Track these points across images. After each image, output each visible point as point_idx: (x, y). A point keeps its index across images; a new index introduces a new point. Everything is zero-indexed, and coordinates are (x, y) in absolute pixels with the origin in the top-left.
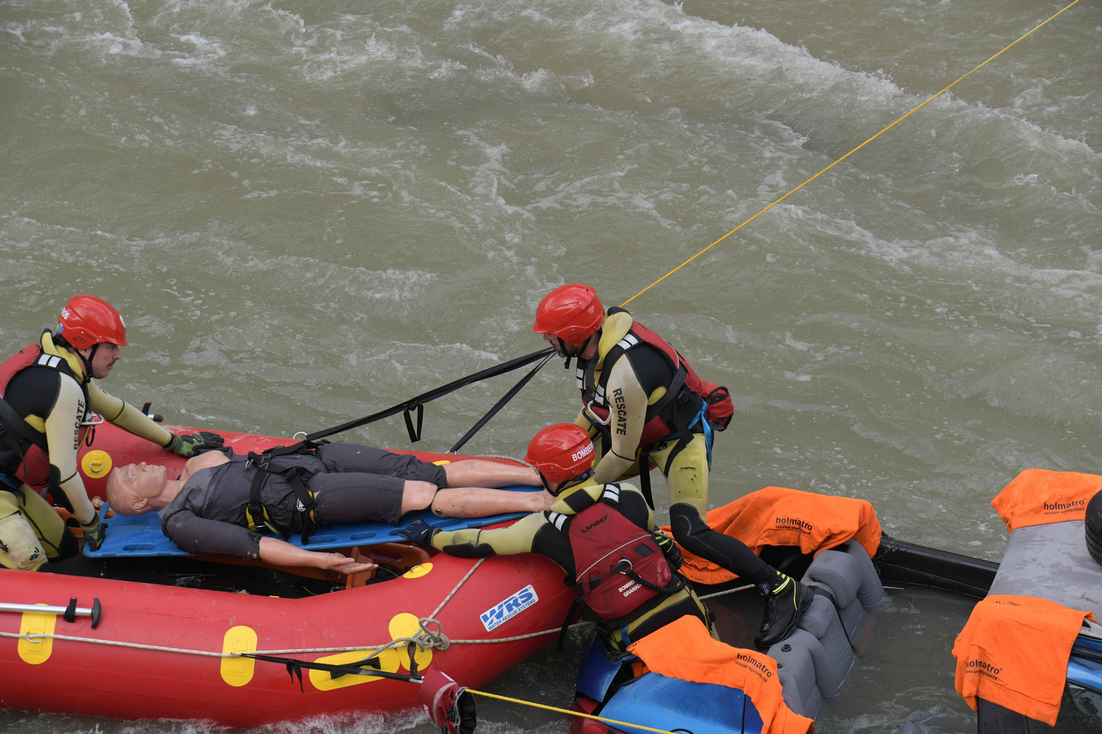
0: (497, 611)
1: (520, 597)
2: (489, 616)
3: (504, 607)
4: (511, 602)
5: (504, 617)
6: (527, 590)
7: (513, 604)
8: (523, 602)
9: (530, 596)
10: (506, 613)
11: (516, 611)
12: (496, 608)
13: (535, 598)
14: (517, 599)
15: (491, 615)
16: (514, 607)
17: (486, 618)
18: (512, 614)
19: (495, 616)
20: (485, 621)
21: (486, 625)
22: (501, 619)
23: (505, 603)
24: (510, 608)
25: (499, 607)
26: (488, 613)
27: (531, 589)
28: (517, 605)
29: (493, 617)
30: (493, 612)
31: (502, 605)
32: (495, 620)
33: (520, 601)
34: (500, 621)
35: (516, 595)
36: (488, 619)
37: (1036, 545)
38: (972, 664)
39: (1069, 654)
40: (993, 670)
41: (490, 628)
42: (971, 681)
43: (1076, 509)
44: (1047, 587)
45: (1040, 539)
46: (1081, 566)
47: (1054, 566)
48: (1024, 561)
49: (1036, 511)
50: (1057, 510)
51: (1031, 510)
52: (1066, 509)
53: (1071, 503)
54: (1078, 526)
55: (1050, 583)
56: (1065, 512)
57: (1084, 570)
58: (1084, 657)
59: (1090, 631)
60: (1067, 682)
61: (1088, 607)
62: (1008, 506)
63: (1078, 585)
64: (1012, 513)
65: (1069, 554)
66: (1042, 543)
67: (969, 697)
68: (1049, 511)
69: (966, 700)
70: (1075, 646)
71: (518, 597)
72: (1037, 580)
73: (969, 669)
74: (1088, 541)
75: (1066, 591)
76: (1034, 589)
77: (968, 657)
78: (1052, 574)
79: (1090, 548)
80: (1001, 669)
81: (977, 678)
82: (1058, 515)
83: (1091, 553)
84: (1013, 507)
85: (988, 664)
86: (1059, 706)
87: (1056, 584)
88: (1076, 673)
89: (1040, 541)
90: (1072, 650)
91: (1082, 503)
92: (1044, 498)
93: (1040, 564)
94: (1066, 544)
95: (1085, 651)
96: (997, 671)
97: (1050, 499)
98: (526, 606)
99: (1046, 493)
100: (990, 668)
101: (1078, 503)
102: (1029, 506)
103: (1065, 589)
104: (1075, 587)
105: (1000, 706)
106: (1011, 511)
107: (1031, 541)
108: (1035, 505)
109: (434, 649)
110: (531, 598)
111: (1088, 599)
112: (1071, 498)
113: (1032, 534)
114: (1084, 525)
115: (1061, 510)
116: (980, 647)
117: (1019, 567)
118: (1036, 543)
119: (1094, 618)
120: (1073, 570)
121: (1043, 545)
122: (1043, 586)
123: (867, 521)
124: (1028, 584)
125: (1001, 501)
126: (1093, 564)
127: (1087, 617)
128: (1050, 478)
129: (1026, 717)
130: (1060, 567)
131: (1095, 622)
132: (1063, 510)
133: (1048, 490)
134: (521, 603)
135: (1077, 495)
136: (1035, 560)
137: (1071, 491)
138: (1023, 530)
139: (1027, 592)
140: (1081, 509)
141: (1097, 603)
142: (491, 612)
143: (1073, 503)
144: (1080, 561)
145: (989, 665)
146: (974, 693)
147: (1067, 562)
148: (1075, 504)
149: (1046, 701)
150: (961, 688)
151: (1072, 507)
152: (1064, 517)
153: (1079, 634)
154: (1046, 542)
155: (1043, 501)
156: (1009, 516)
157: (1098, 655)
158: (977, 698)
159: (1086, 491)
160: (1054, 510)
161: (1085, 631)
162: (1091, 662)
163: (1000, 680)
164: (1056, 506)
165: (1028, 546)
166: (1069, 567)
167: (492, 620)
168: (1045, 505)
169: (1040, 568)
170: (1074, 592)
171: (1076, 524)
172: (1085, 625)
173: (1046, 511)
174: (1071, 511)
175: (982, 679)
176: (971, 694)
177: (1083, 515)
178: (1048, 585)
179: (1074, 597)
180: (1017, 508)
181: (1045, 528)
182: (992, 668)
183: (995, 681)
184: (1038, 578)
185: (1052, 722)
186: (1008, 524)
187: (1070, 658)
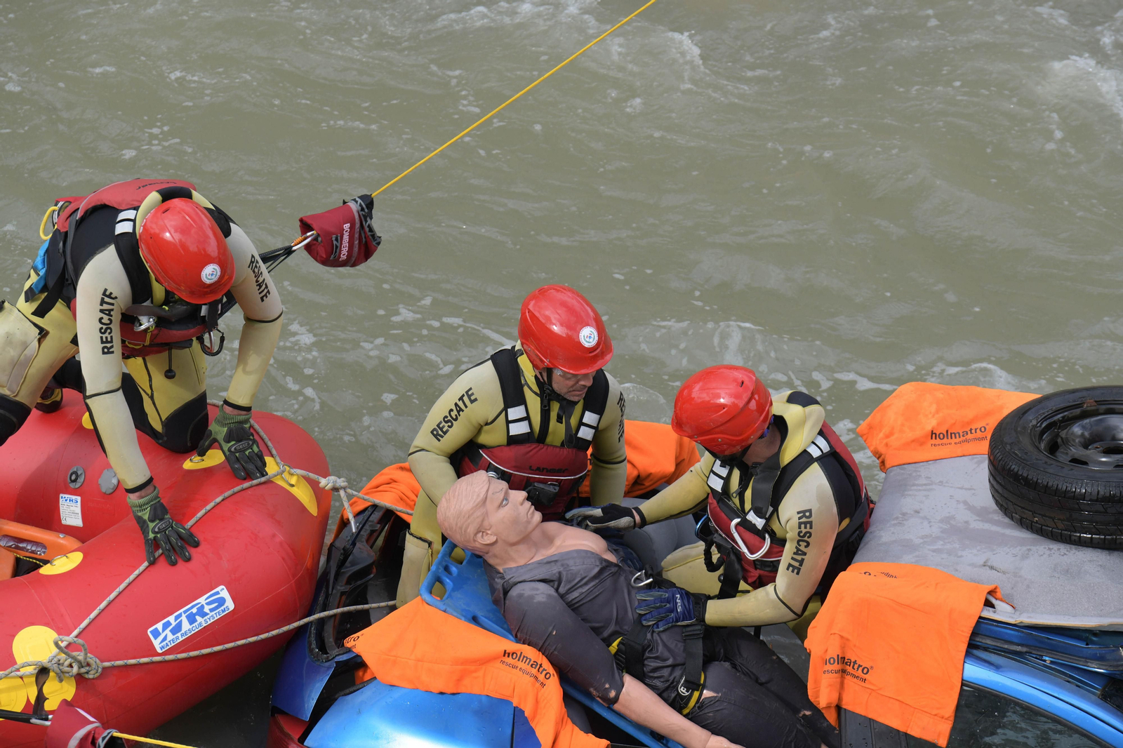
0: (174, 624)
1: (208, 604)
2: (161, 631)
3: (184, 618)
4: (194, 610)
5: (183, 631)
6: (218, 593)
7: (197, 614)
8: (211, 610)
9: (222, 601)
10: (186, 626)
11: (200, 624)
12: (171, 619)
13: (230, 605)
14: (203, 606)
15: (163, 630)
16: (197, 617)
17: (156, 634)
18: (196, 628)
19: (171, 631)
20: (156, 638)
21: (157, 643)
22: (179, 635)
23: (185, 612)
24: (192, 619)
25: (177, 618)
26: (159, 626)
27: (223, 592)
28: (204, 615)
29: (167, 631)
30: (169, 624)
31: (180, 615)
32: (170, 637)
33: (207, 609)
34: (177, 638)
35: (202, 600)
36: (159, 634)
37: (920, 490)
38: (832, 660)
39: (966, 645)
40: (861, 669)
41: (162, 647)
42: (830, 685)
43: (975, 439)
44: (934, 551)
45: (925, 482)
46: (982, 521)
47: (946, 520)
48: (904, 514)
49: (919, 442)
50: (950, 441)
51: (913, 441)
52: (962, 438)
53: (968, 430)
54: (979, 463)
55: (939, 545)
56: (960, 443)
57: (987, 526)
58: (986, 649)
59: (995, 612)
60: (963, 685)
61: (991, 579)
62: (881, 435)
63: (978, 548)
64: (887, 445)
65: (965, 503)
66: (928, 487)
67: (828, 707)
68: (939, 441)
69: (823, 711)
70: (974, 634)
71: (204, 603)
72: (922, 541)
73: (829, 667)
74: (992, 486)
75: (961, 556)
76: (917, 553)
77: (827, 650)
78: (942, 532)
79: (996, 495)
80: (872, 667)
81: (839, 680)
82: (950, 447)
83: (997, 503)
84: (887, 437)
85: (853, 660)
86: (952, 719)
87: (948, 546)
88: (977, 673)
89: (925, 485)
90: (970, 640)
91: (983, 429)
92: (931, 424)
93: (925, 518)
94: (961, 488)
95: (989, 642)
96: (866, 670)
97: (939, 424)
98: (213, 617)
99: (933, 416)
100: (856, 666)
101: (978, 431)
102: (910, 435)
103: (960, 553)
104: (975, 551)
105: (870, 719)
106: (885, 441)
107: (914, 485)
108: (918, 433)
109: (80, 679)
110: (223, 605)
111: (992, 568)
112: (969, 423)
113: (914, 474)
114: (986, 462)
115: (954, 440)
116: (842, 637)
117: (895, 522)
118: (920, 488)
119: (998, 595)
120: (972, 526)
121: (929, 490)
122: (929, 550)
123: (685, 456)
124: (908, 546)
125: (870, 427)
126: (999, 516)
127: (991, 593)
128: (939, 395)
129: (906, 734)
130: (952, 522)
131: (1001, 600)
132: (958, 440)
133: (937, 412)
134: (208, 612)
135: (976, 419)
136: (919, 512)
137: (969, 414)
138: (903, 469)
139: (908, 558)
140: (983, 439)
141: (1004, 573)
142: (164, 624)
143: (971, 430)
144: (981, 513)
145: (855, 662)
146: (835, 703)
147: (963, 515)
148: (973, 431)
149: (934, 713)
150: (817, 695)
151: (970, 436)
152: (959, 451)
153: (980, 617)
154: (934, 487)
155: (929, 428)
156: (882, 449)
157: (1006, 646)
158: (839, 708)
159: (988, 414)
160: (945, 441)
161: (988, 613)
162: (996, 656)
163: (871, 683)
164: (948, 434)
165: (910, 493)
166: (967, 522)
167: (166, 635)
168: (932, 434)
169: (926, 523)
170: (973, 556)
171: (976, 460)
172: (988, 604)
173: (933, 441)
174: (967, 441)
175: (846, 681)
176: (831, 703)
177: (985, 446)
178: (935, 547)
179: (973, 565)
180: (893, 438)
181: (933, 468)
182: (860, 666)
183: (863, 684)
184: (922, 538)
185: (943, 742)
186: (881, 459)
187: (967, 652)
